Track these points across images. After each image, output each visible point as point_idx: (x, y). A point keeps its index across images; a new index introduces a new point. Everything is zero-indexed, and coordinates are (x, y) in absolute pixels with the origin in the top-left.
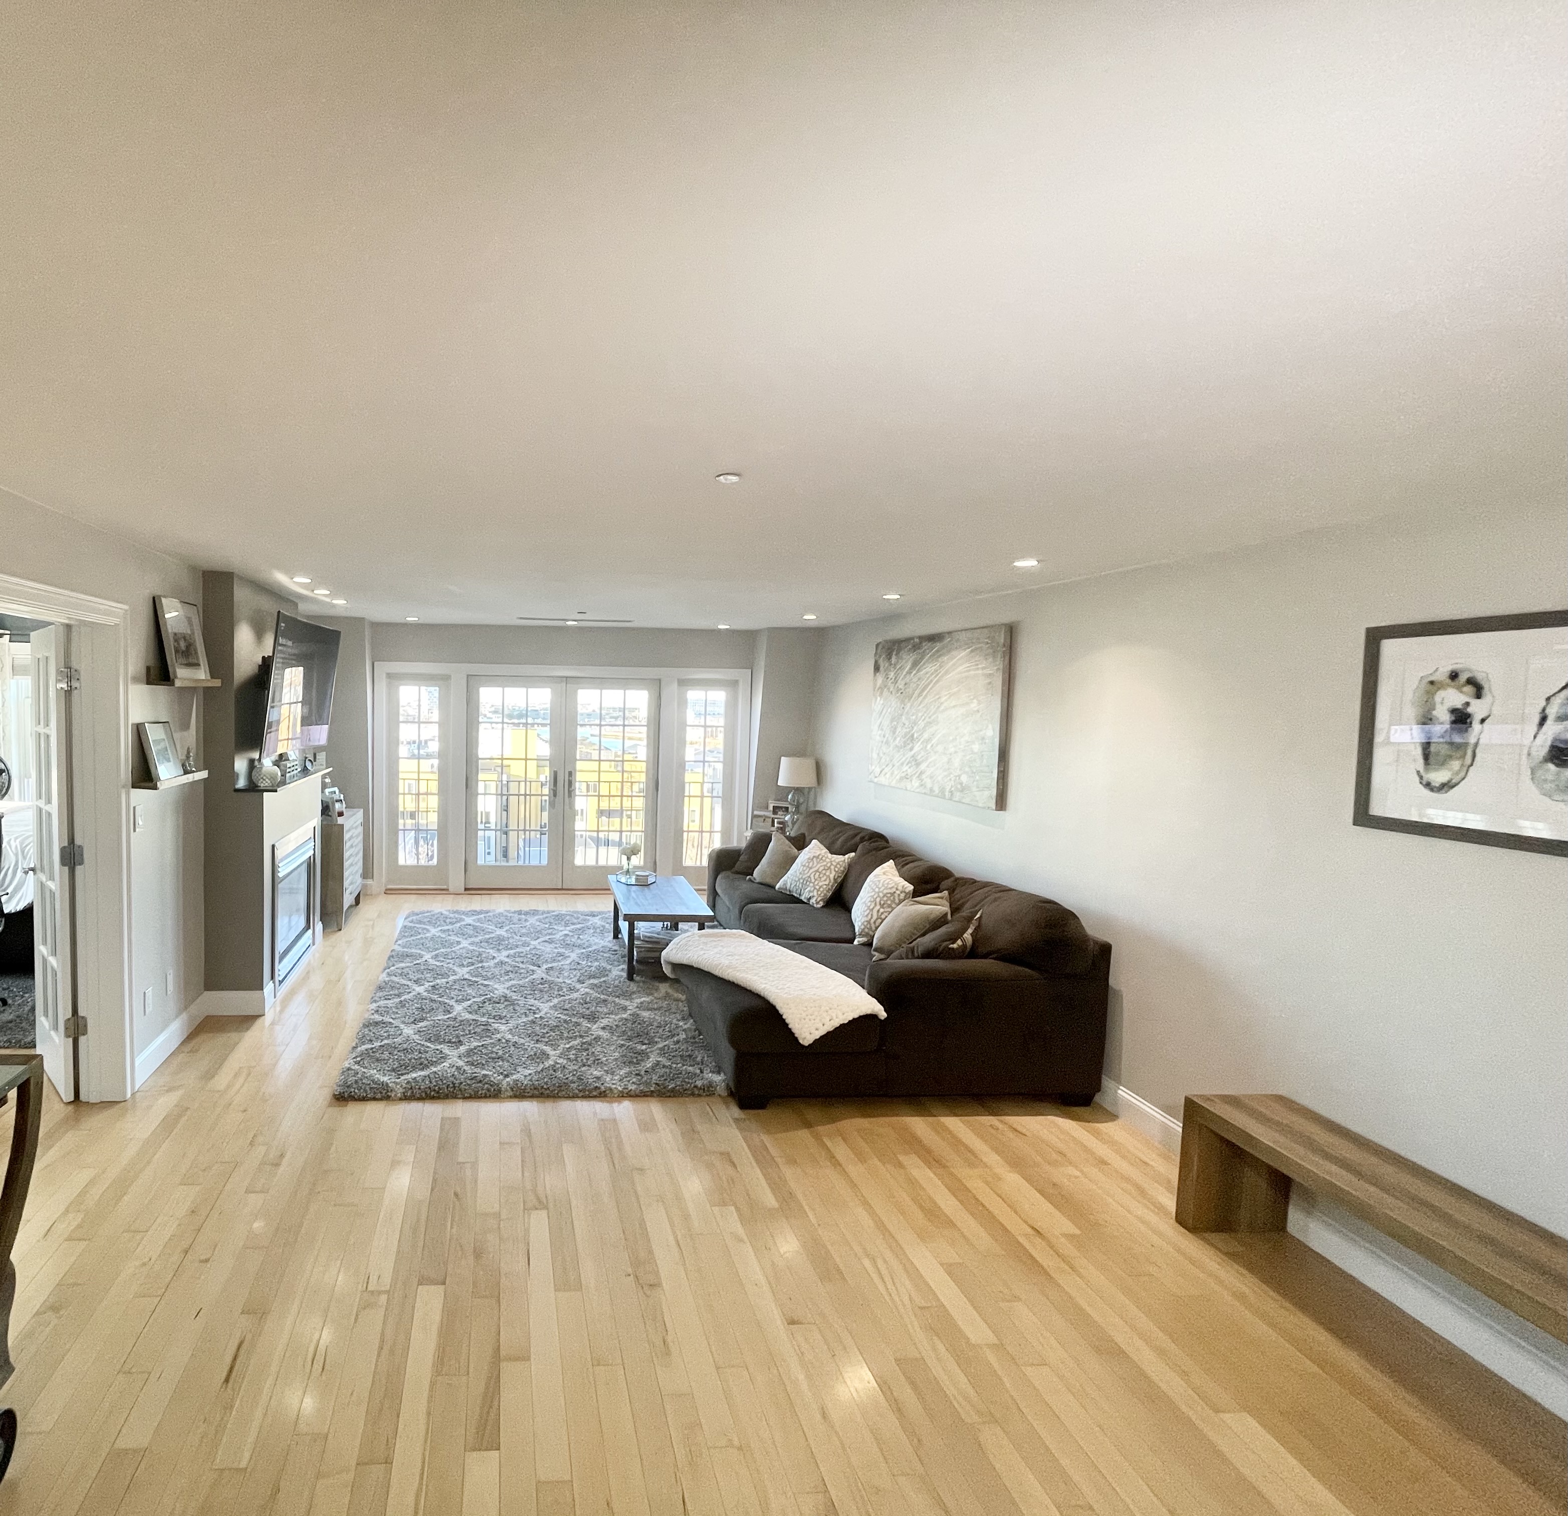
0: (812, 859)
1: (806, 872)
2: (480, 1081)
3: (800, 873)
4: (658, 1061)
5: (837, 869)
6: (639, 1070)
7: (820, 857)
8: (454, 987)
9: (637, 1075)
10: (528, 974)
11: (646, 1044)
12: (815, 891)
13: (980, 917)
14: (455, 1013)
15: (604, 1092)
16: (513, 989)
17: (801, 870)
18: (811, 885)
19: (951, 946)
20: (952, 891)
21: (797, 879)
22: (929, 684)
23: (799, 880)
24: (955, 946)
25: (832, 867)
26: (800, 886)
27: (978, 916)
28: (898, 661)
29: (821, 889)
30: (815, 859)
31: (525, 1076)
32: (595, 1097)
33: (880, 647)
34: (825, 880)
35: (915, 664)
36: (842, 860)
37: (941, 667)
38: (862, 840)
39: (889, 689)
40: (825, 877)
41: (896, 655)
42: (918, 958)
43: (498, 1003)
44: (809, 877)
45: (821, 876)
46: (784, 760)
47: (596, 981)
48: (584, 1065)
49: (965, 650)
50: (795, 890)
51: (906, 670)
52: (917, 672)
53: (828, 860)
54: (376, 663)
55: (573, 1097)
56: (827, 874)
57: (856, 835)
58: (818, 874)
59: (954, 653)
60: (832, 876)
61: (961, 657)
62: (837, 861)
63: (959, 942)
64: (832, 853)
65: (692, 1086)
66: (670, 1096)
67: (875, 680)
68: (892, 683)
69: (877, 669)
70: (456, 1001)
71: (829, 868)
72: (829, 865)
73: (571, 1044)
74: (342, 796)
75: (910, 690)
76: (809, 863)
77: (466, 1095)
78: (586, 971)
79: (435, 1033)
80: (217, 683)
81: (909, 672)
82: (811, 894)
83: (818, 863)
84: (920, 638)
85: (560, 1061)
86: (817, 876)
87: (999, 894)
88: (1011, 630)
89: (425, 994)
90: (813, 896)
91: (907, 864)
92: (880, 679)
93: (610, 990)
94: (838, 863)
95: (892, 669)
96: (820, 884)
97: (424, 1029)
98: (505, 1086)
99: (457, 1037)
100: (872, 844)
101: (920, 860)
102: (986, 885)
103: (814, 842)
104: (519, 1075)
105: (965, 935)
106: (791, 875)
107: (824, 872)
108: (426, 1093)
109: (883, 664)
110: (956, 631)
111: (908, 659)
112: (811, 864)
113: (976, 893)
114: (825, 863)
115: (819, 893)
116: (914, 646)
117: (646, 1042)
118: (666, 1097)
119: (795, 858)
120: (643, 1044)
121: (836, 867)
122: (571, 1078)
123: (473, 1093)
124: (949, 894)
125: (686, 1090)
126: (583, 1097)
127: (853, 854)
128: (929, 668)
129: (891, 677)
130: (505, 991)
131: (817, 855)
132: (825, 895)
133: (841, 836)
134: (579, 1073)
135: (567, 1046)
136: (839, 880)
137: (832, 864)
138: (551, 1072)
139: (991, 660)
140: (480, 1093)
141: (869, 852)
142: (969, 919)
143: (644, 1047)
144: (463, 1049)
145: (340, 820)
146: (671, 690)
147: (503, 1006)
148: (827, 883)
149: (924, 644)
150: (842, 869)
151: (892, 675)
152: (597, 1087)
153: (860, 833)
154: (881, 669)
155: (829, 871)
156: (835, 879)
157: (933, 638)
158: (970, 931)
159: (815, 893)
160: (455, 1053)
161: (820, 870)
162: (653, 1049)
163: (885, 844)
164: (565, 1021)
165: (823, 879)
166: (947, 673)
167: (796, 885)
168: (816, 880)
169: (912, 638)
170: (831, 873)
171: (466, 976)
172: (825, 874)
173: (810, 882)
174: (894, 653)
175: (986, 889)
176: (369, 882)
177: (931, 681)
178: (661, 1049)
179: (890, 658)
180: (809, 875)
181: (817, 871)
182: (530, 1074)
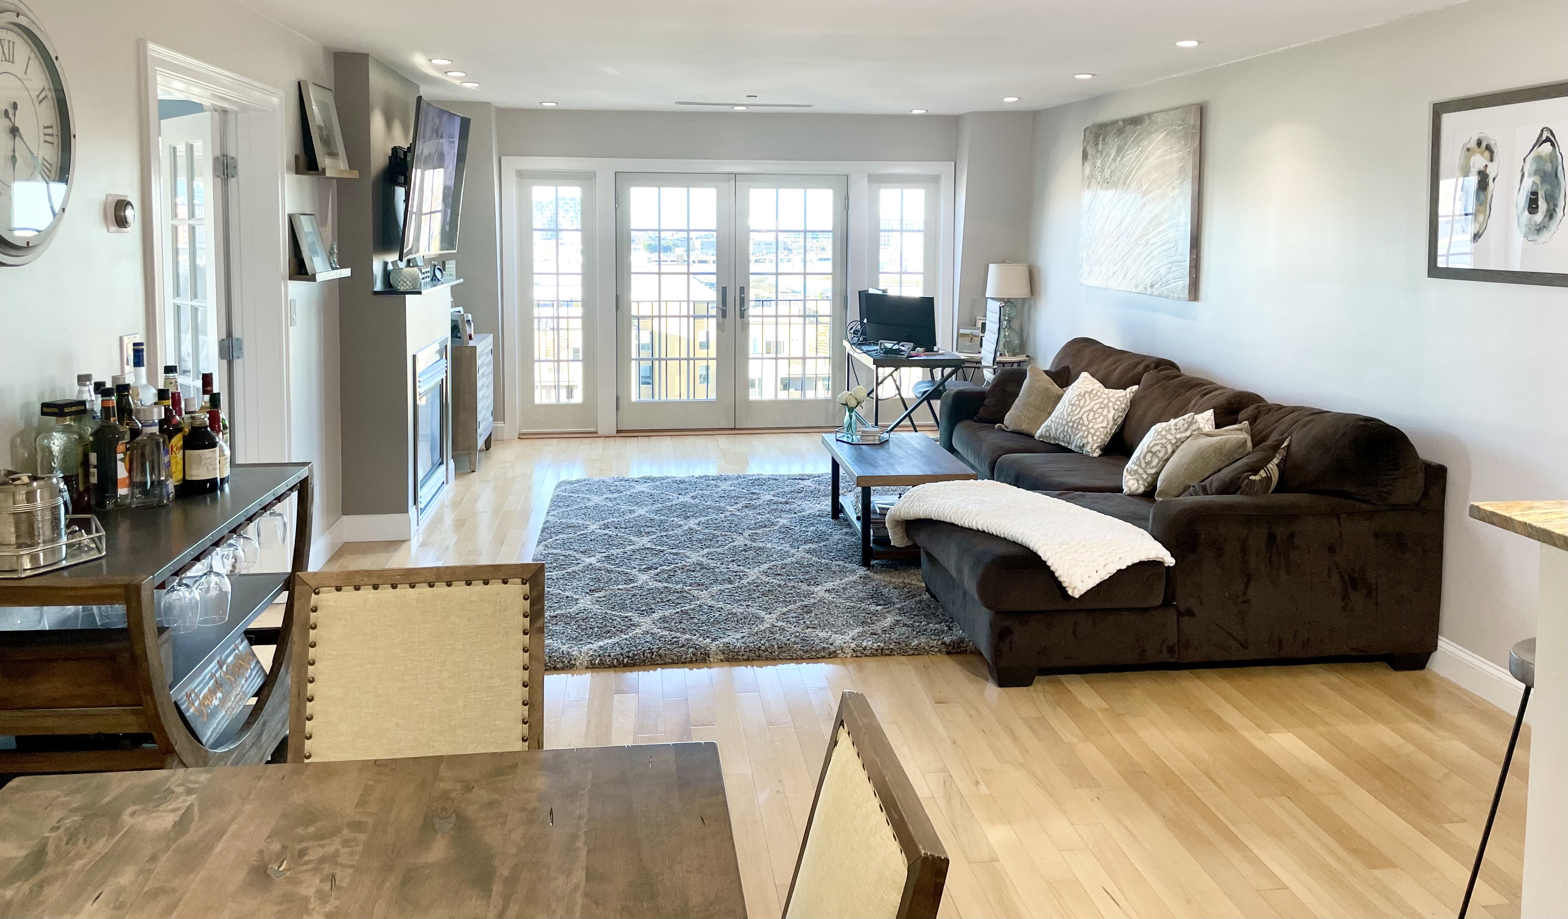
0: (1084, 395)
1: (1076, 412)
2: (683, 646)
3: (1068, 415)
4: (897, 621)
5: (1116, 407)
6: (875, 630)
7: (1094, 392)
8: (634, 557)
9: (872, 634)
10: (727, 542)
11: (880, 605)
12: (1090, 436)
13: (1288, 446)
14: (640, 582)
15: (835, 652)
16: (710, 557)
17: (1069, 410)
18: (1084, 428)
19: (1252, 477)
20: (1253, 420)
21: (1064, 422)
22: (1132, 170)
23: (1068, 422)
24: (1257, 478)
25: (1111, 404)
26: (1070, 431)
27: (1285, 444)
28: (1104, 148)
29: (1098, 434)
30: (1087, 395)
31: (737, 639)
32: (823, 657)
33: (1088, 132)
34: (1102, 422)
35: (1120, 150)
36: (1121, 397)
37: (1142, 152)
38: (1147, 369)
39: (1096, 179)
40: (1102, 418)
41: (1102, 141)
42: (1213, 494)
43: (694, 571)
44: (1081, 418)
45: (1097, 416)
46: (992, 267)
47: (814, 546)
48: (808, 628)
49: (1162, 133)
50: (1062, 436)
51: (1111, 158)
52: (1122, 159)
53: (1104, 396)
54: (503, 158)
55: (797, 659)
56: (1105, 413)
57: (1138, 364)
58: (1092, 414)
59: (1154, 136)
60: (1110, 416)
61: (1159, 141)
62: (1116, 396)
63: (1262, 473)
64: (1106, 388)
65: (940, 642)
66: (913, 654)
67: (1083, 170)
68: (1099, 172)
69: (1085, 157)
70: (639, 571)
71: (1107, 406)
72: (1106, 402)
73: (789, 608)
74: (470, 316)
75: (1115, 178)
76: (1080, 400)
77: (667, 660)
78: (800, 536)
79: (619, 602)
80: (355, 175)
81: (1114, 160)
82: (1085, 441)
83: (1092, 400)
84: (1124, 121)
85: (779, 624)
86: (1091, 417)
87: (1312, 417)
88: (1202, 110)
89: (599, 564)
90: (1088, 443)
91: (1206, 394)
92: (1088, 168)
93: (832, 554)
94: (1118, 399)
95: (1099, 156)
96: (1096, 427)
97: (604, 599)
98: (714, 649)
99: (647, 605)
100: (1162, 373)
101: (1222, 388)
102: (1294, 409)
103: (1084, 375)
104: (729, 638)
105: (1270, 466)
106: (1057, 417)
107: (1100, 411)
108: (618, 660)
109: (1091, 151)
110: (1156, 113)
111: (1113, 144)
112: (1082, 401)
113: (1284, 419)
114: (1101, 400)
115: (1095, 438)
116: (1119, 130)
117: (882, 602)
118: (909, 655)
119: (1059, 397)
120: (877, 605)
121: (1115, 404)
122: (793, 640)
123: (675, 658)
124: (1250, 424)
125: (932, 647)
126: (809, 658)
127: (1135, 388)
128: (1132, 153)
129: (1098, 165)
130: (700, 559)
131: (1089, 390)
132: (1103, 439)
133: (1118, 367)
134: (802, 635)
135: (785, 610)
136: (1120, 421)
137: (1109, 401)
138: (768, 634)
139: (1183, 142)
140: (684, 657)
141: (1156, 383)
142: (1276, 448)
143: (879, 608)
144: (656, 616)
145: (471, 343)
146: (860, 188)
147: (699, 574)
148: (1104, 425)
149: (1127, 128)
150: (1123, 406)
151: (1099, 162)
152: (824, 648)
153: (1143, 361)
154: (1089, 156)
155: (1106, 410)
156: (1114, 420)
157: (1135, 121)
158: (1276, 461)
159: (1090, 439)
160: (648, 620)
161: (1095, 409)
162: (891, 609)
163: (1175, 372)
164: (780, 586)
165: (1099, 420)
166: (1147, 158)
167: (1063, 431)
168: (1090, 422)
169: (1116, 122)
170: (1109, 412)
171: (649, 546)
172: (1102, 413)
173: (1083, 425)
174: (1101, 139)
175: (1296, 414)
176: (500, 424)
177: (1134, 167)
178: (899, 609)
179: (1097, 144)
180: (1080, 416)
181: (1091, 410)
182: (743, 637)
